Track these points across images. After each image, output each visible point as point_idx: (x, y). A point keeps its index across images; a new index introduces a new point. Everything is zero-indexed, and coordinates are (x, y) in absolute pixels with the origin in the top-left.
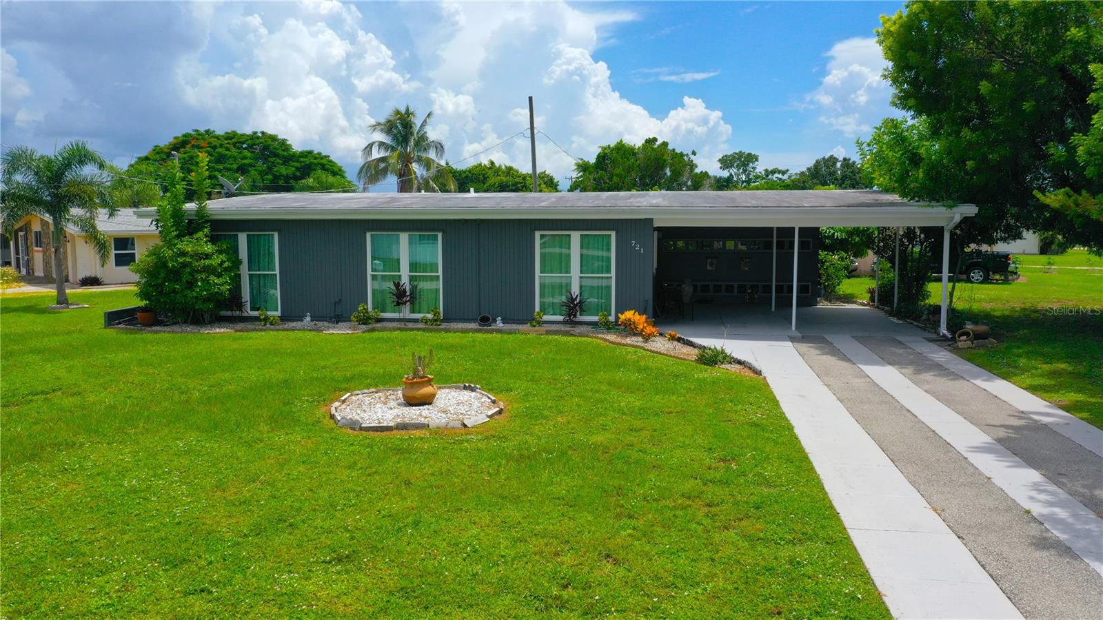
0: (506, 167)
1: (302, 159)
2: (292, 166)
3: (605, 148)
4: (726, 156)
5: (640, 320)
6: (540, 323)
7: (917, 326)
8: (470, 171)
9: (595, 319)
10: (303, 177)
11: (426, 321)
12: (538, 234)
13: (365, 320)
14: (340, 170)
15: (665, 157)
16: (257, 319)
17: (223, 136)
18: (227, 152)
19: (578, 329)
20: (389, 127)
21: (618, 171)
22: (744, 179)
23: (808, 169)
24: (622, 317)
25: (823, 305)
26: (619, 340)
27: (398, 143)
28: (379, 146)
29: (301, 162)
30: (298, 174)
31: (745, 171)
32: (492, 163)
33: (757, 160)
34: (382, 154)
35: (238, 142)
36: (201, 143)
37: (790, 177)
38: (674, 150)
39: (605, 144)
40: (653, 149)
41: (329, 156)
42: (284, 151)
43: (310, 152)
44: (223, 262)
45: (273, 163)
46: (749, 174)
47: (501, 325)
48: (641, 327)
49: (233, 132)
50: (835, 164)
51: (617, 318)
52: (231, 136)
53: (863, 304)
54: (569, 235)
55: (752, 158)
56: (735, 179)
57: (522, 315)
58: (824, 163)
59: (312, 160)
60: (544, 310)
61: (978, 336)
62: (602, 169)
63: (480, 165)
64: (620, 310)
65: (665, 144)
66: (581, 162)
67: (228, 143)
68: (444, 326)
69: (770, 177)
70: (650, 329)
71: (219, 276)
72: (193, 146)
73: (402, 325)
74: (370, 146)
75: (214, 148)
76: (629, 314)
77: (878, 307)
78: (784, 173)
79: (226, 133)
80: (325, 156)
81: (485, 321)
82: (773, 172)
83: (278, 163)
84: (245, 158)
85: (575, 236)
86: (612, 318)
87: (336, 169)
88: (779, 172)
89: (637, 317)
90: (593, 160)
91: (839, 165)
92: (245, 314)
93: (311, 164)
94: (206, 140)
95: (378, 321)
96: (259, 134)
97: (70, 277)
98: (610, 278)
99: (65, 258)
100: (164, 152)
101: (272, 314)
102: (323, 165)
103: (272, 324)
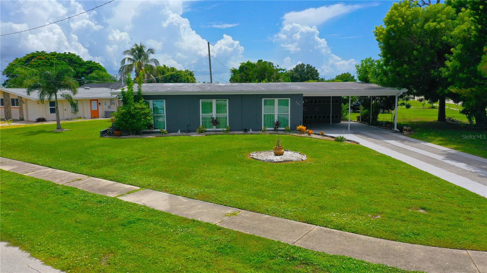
0: (171, 67)
2: (84, 68)
3: (242, 64)
6: (265, 130)
9: (283, 129)
10: (91, 72)
11: (224, 131)
13: (201, 132)
14: (105, 70)
16: (159, 132)
17: (49, 54)
18: (54, 61)
19: (279, 132)
20: (133, 51)
21: (250, 73)
23: (294, 69)
24: (298, 127)
27: (136, 58)
28: (128, 60)
29: (87, 66)
30: (87, 71)
32: (165, 66)
34: (130, 63)
35: (58, 57)
36: (41, 57)
37: (286, 72)
39: (242, 62)
40: (261, 64)
42: (79, 61)
43: (91, 62)
45: (75, 66)
47: (252, 132)
48: (306, 130)
49: (55, 52)
50: (304, 67)
52: (54, 54)
53: (356, 122)
54: (274, 100)
57: (257, 128)
58: (300, 67)
59: (92, 65)
60: (266, 126)
61: (409, 130)
62: (243, 72)
64: (292, 125)
66: (233, 69)
67: (54, 57)
68: (230, 132)
70: (309, 131)
72: (38, 59)
73: (215, 133)
74: (124, 61)
75: (49, 59)
76: (300, 127)
77: (361, 122)
78: (284, 70)
79: (51, 53)
80: (97, 63)
81: (246, 130)
83: (78, 66)
84: (62, 64)
85: (276, 100)
86: (289, 128)
87: (103, 69)
88: (282, 70)
89: (304, 127)
90: (238, 69)
91: (305, 67)
92: (153, 130)
93: (92, 67)
94: (44, 56)
95: (206, 131)
96: (67, 53)
97: (25, 118)
98: (288, 114)
99: (21, 110)
100: (23, 61)
101: (164, 130)
102: (97, 67)
103: (165, 134)
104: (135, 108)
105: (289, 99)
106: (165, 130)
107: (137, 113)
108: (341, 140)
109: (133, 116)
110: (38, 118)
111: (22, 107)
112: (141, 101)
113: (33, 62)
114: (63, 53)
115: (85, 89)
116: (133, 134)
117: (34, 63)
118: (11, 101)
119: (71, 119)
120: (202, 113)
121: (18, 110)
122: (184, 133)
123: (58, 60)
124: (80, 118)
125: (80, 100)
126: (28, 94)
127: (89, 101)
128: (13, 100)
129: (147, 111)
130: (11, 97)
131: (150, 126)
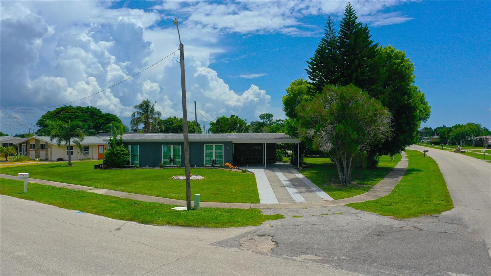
0: (180, 119)
1: (106, 117)
2: (103, 119)
3: (219, 118)
4: (262, 115)
5: (229, 165)
6: (206, 166)
8: (167, 120)
9: (219, 165)
10: (108, 123)
11: (177, 166)
12: (205, 145)
13: (162, 167)
14: (120, 121)
15: (237, 121)
16: (134, 167)
17: (75, 108)
18: (79, 114)
19: (215, 168)
20: (141, 106)
21: (223, 125)
22: (268, 123)
24: (225, 164)
25: (278, 163)
26: (225, 169)
27: (145, 112)
28: (138, 113)
29: (106, 118)
30: (105, 122)
31: (269, 120)
32: (175, 117)
33: (273, 116)
34: (139, 116)
35: (82, 110)
36: (68, 111)
38: (240, 119)
39: (219, 117)
40: (233, 119)
41: (116, 116)
42: (99, 113)
43: (109, 114)
44: (127, 152)
46: (270, 122)
47: (196, 167)
48: (230, 166)
49: (80, 106)
51: (224, 165)
52: (79, 108)
53: (288, 163)
54: (213, 146)
55: (271, 116)
56: (265, 123)
57: (201, 164)
59: (110, 117)
60: (206, 164)
61: (304, 167)
62: (218, 124)
63: (170, 118)
64: (225, 163)
65: (237, 117)
66: (211, 122)
67: (79, 111)
68: (182, 168)
69: (278, 122)
70: (232, 167)
71: (126, 155)
72: (66, 112)
73: (171, 167)
74: (134, 114)
75: (74, 113)
76: (227, 164)
79: (77, 107)
80: (114, 115)
81: (192, 166)
82: (279, 121)
83: (97, 118)
84: (85, 116)
85: (214, 146)
86: (223, 165)
87: (119, 120)
88: (281, 121)
89: (229, 164)
90: (215, 122)
92: (130, 166)
93: (109, 119)
94: (70, 109)
95: (165, 167)
96: (90, 107)
97: (49, 159)
99: (47, 152)
100: (53, 114)
101: (137, 165)
102: (114, 119)
103: (137, 168)
104: (117, 150)
105: (223, 145)
106: (139, 165)
107: (118, 153)
108: (245, 172)
109: (115, 155)
110: (58, 158)
111: (48, 150)
112: (121, 146)
113: (62, 114)
114: (87, 107)
115: (97, 137)
116: (116, 167)
117: (62, 116)
118: (40, 146)
119: (83, 160)
120: (164, 154)
121: (45, 152)
122: (150, 168)
123: (82, 112)
124: (90, 159)
125: (90, 146)
126: (51, 140)
127: (98, 146)
128: (42, 145)
129: (125, 152)
130: (41, 143)
131: (128, 162)
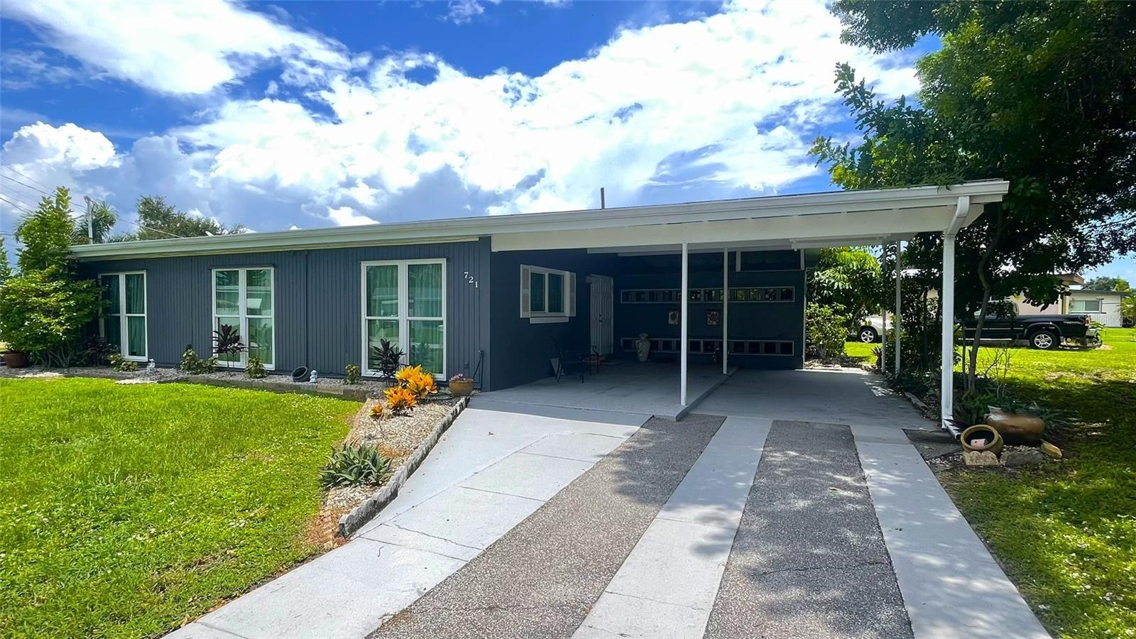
7: (915, 406)
11: (249, 372)
12: (364, 266)
25: (811, 368)
47: (313, 380)
53: (865, 369)
54: (396, 266)
60: (369, 364)
61: (1012, 440)
68: (268, 381)
77: (882, 375)
81: (301, 375)
85: (403, 266)
98: (441, 322)
101: (142, 358)
105: (443, 262)
106: (146, 359)
120: (217, 307)
